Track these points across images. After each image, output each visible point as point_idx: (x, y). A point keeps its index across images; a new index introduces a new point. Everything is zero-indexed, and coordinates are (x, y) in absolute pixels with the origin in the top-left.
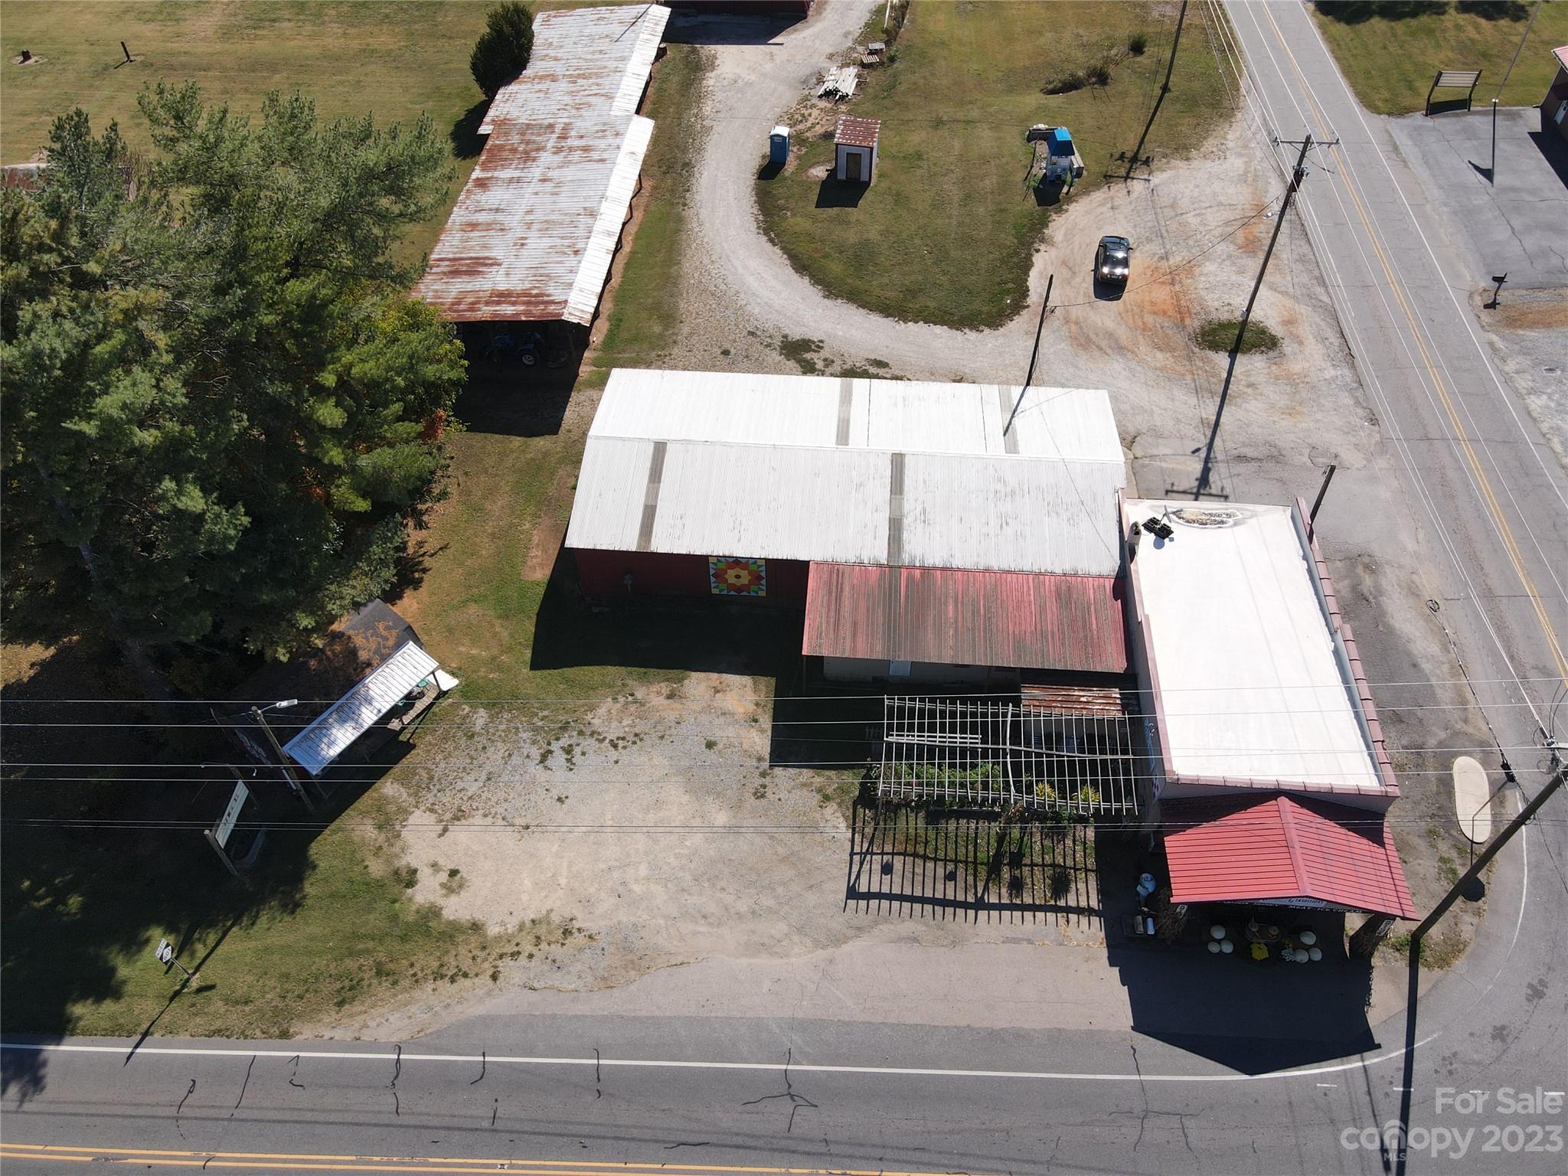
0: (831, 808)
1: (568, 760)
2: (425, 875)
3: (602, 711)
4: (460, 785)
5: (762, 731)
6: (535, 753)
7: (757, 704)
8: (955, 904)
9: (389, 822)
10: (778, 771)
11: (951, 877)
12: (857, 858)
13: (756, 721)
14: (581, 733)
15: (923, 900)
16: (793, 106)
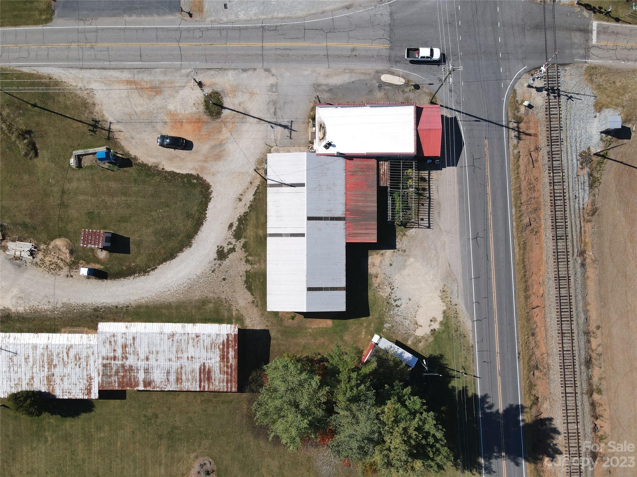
0: (407, 233)
1: (398, 300)
2: (432, 328)
3: (383, 294)
4: (408, 325)
5: (385, 252)
6: (397, 309)
7: (377, 254)
8: (429, 204)
9: (418, 340)
10: (397, 247)
11: (423, 205)
12: (420, 227)
13: (383, 254)
14: (390, 298)
15: (429, 211)
16: (42, 269)
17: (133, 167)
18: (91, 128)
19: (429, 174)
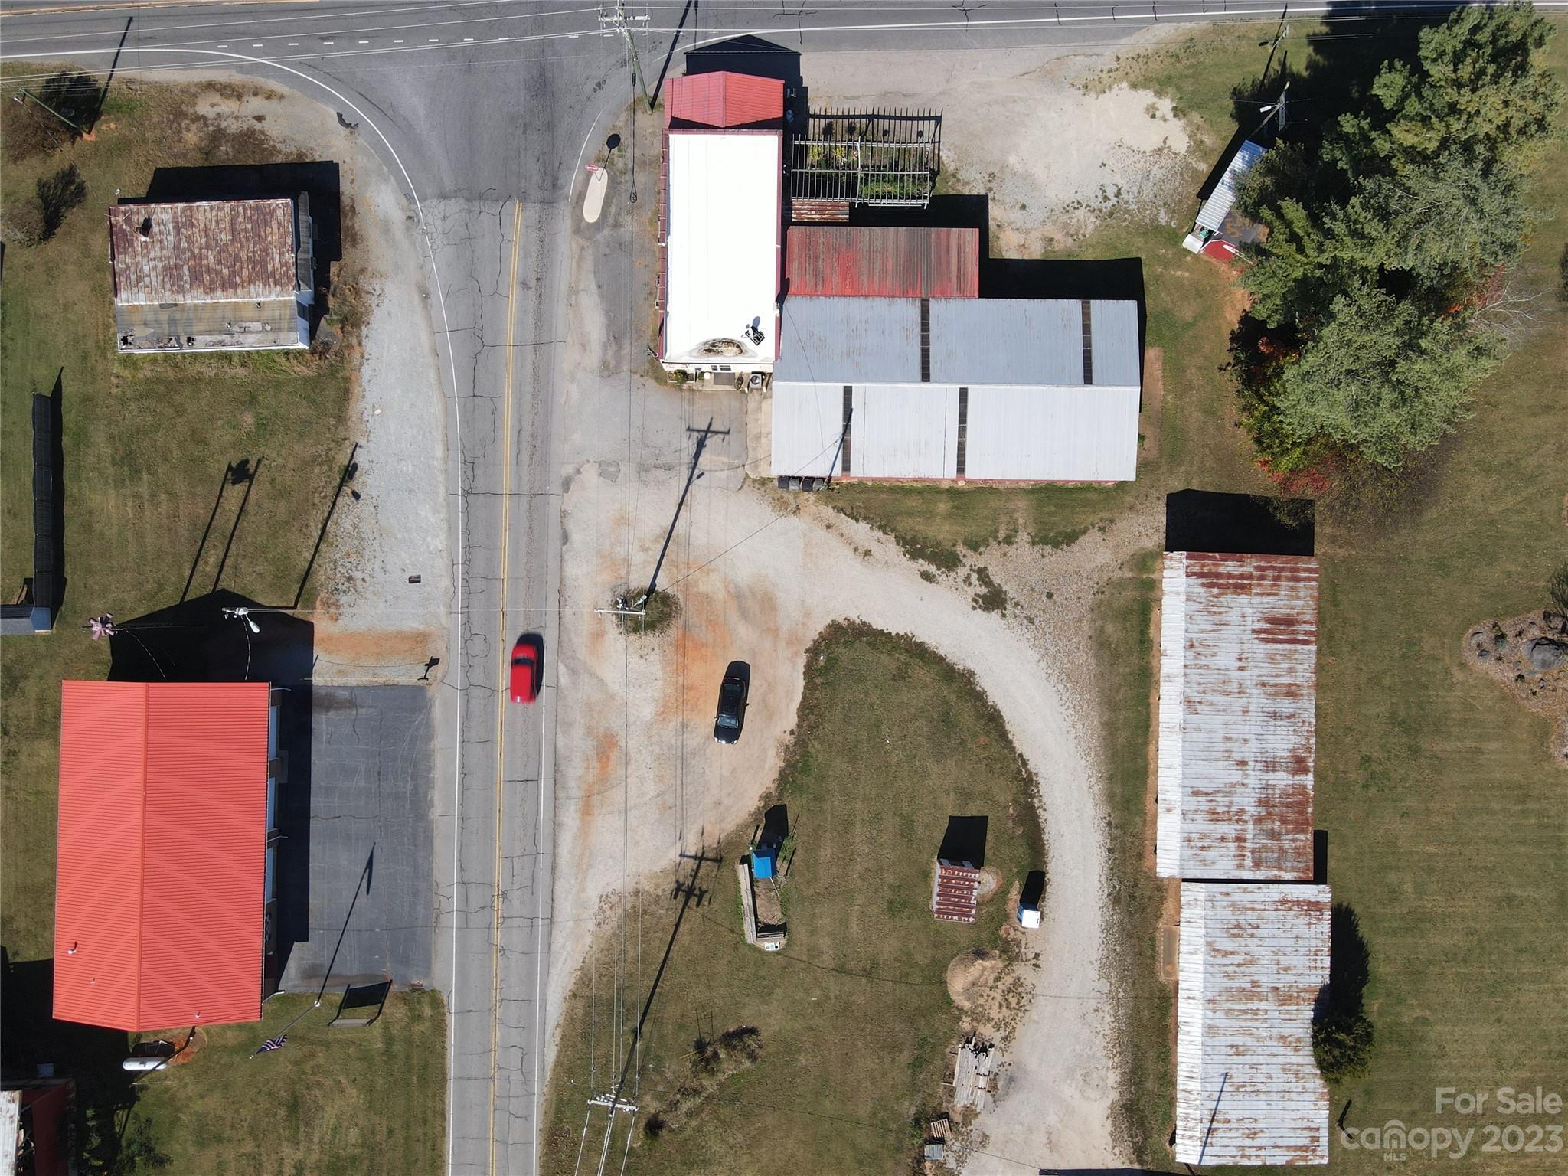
0: (951, 170)
1: (1104, 191)
2: (1170, 115)
3: (1091, 227)
4: (1164, 171)
5: (994, 219)
6: (1124, 195)
7: (998, 238)
8: (884, 117)
9: (1198, 147)
10: (982, 192)
11: (886, 133)
12: (937, 140)
13: (998, 226)
14: (1101, 211)
15: (901, 118)
16: (1019, 1027)
17: (787, 803)
18: (693, 901)
19: (815, 116)
